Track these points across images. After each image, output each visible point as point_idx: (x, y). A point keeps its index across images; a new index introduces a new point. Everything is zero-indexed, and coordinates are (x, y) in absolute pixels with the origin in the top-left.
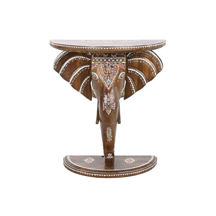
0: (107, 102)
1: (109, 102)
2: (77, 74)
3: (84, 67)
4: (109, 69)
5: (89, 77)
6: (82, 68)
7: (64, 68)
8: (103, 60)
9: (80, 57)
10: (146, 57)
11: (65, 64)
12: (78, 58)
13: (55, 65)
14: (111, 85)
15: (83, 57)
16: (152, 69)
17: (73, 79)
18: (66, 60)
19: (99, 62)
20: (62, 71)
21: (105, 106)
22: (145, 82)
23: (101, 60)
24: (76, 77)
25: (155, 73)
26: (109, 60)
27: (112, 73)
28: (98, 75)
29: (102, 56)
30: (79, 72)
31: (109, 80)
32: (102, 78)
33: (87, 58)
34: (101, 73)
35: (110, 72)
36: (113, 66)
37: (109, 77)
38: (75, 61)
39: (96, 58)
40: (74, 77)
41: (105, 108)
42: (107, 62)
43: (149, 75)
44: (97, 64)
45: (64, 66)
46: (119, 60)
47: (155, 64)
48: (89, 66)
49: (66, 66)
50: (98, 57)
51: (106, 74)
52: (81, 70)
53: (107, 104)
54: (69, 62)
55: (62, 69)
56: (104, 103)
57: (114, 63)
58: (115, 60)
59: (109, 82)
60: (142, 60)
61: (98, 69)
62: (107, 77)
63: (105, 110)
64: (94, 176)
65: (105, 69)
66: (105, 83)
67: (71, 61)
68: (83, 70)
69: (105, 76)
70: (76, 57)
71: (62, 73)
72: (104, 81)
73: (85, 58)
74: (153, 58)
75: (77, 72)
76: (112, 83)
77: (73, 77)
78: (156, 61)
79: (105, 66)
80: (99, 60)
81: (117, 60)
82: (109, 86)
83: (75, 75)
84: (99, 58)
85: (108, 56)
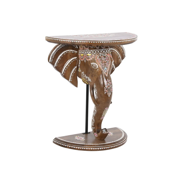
0: (107, 87)
1: (109, 86)
2: (67, 66)
3: (73, 59)
4: (103, 59)
5: (76, 67)
6: (72, 60)
7: (58, 61)
8: (97, 52)
9: (70, 50)
10: (115, 47)
11: (59, 57)
12: (69, 52)
13: (52, 59)
14: (107, 72)
15: (72, 50)
16: (119, 57)
17: (65, 70)
18: (60, 54)
19: (95, 54)
20: (57, 64)
21: (106, 90)
22: (115, 68)
23: (96, 52)
24: (67, 68)
25: (121, 60)
26: (101, 52)
27: (107, 62)
28: (97, 64)
29: (95, 49)
30: (69, 63)
31: (105, 68)
32: (101, 67)
33: (75, 51)
34: (99, 63)
35: (105, 62)
36: (105, 56)
37: (106, 66)
38: (67, 54)
39: (91, 51)
40: (66, 68)
41: (107, 92)
42: (100, 53)
43: (117, 62)
44: (94, 56)
45: (58, 59)
46: (108, 50)
47: (121, 52)
48: (76, 58)
49: (60, 59)
50: (92, 49)
51: (103, 63)
52: (71, 61)
53: (108, 88)
54: (62, 55)
55: (57, 62)
56: (105, 87)
57: (105, 54)
58: (105, 51)
59: (106, 70)
60: (113, 50)
61: (96, 59)
62: (104, 65)
63: (107, 94)
64: (100, 150)
65: (101, 59)
66: (104, 71)
67: (63, 54)
68: (72, 62)
69: (102, 65)
70: (67, 51)
71: (57, 65)
72: (103, 70)
73: (73, 51)
74: (120, 48)
75: (68, 64)
76: (108, 71)
77: (64, 68)
78: (122, 50)
79: (100, 57)
80: (94, 52)
81: (107, 51)
82: (106, 73)
83: (67, 67)
84: (94, 50)
85: (99, 48)
